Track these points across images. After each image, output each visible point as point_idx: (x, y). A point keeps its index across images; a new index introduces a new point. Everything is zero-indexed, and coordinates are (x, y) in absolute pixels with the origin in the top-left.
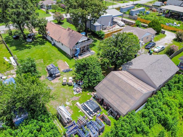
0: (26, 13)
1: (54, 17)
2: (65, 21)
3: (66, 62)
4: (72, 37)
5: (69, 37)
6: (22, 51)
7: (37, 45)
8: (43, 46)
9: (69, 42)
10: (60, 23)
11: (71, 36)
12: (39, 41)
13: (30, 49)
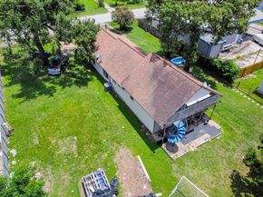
0: (42, 9)
1: (113, 16)
2: (135, 26)
3: (139, 157)
4: (164, 84)
5: (155, 83)
6: (32, 100)
7: (70, 86)
8: (82, 90)
9: (155, 99)
10: (124, 29)
11: (160, 82)
12: (76, 72)
13: (52, 95)
